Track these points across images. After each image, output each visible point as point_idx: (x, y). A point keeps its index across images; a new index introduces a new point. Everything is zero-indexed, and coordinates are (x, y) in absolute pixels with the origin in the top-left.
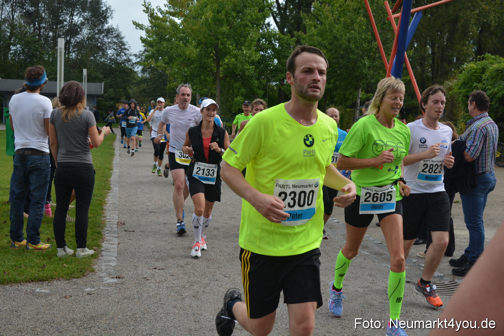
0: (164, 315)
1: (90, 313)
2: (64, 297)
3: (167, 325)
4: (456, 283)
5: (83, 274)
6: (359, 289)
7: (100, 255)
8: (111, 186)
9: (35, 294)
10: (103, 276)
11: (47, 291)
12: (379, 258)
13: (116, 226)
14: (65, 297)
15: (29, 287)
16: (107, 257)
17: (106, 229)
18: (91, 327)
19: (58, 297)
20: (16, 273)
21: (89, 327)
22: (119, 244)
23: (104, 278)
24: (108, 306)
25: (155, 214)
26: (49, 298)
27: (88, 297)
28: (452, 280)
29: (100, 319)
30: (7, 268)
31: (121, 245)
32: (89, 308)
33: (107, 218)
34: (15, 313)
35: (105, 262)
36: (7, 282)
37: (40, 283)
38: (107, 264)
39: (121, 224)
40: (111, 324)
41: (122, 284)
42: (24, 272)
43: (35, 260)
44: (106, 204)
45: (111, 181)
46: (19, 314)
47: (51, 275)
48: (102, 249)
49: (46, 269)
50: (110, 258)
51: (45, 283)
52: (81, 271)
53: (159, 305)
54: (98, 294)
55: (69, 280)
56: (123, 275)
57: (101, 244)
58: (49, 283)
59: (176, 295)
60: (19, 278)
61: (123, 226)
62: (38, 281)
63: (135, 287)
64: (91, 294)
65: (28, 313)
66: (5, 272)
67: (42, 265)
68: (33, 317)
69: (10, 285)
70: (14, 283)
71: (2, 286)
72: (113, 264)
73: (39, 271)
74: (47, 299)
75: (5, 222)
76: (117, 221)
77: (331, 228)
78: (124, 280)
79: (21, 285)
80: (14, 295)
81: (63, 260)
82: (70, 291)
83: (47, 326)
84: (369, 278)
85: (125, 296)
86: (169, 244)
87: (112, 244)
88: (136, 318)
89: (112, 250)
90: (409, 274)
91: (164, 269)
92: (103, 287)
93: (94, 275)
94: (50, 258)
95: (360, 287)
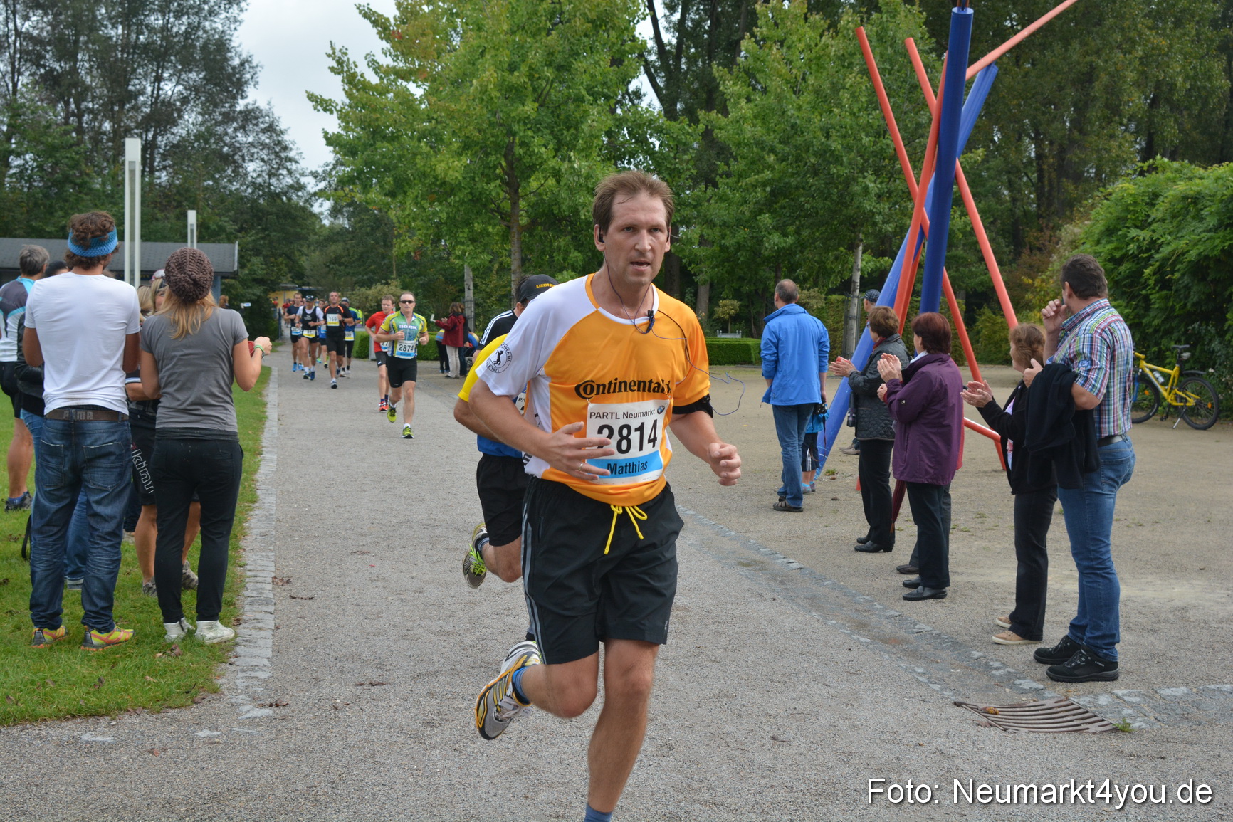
0: (381, 787)
1: (209, 786)
2: (149, 752)
3: (387, 810)
4: (1072, 704)
5: (192, 697)
6: (841, 722)
7: (232, 654)
8: (259, 492)
9: (79, 745)
10: (240, 701)
11: (109, 739)
12: (894, 650)
13: (269, 587)
14: (152, 751)
15: (67, 729)
16: (248, 659)
17: (247, 593)
18: (211, 818)
19: (134, 752)
20: (36, 699)
21: (206, 817)
22: (277, 628)
23: (241, 708)
24: (252, 770)
25: (364, 556)
26: (113, 755)
27: (203, 751)
28: (1063, 698)
29: (234, 799)
30: (12, 688)
31: (283, 630)
32: (206, 775)
33: (248, 567)
34: (35, 788)
35: (243, 670)
36: (15, 720)
37: (91, 720)
38: (248, 674)
39: (281, 581)
41: (284, 718)
42: (52, 697)
43: (78, 667)
44: (245, 534)
45: (257, 481)
46: (43, 791)
47: (117, 703)
49: (106, 687)
50: (254, 662)
51: (102, 720)
52: (187, 693)
53: (369, 765)
54: (227, 744)
55: (159, 712)
56: (287, 699)
58: (113, 720)
59: (411, 742)
60: (41, 710)
61: (287, 587)
62: (86, 716)
63: (315, 725)
64: (211, 744)
65: (64, 788)
66: (8, 697)
67: (96, 680)
68: (77, 799)
69: (20, 727)
70: (31, 722)
71: (2, 729)
72: (263, 675)
73: (89, 693)
74: (108, 757)
75: (6, 581)
76: (273, 575)
77: (782, 583)
78: (287, 709)
79: (46, 726)
80: (32, 749)
81: (145, 668)
82: (163, 737)
83: (110, 818)
84: (865, 696)
85: (292, 746)
86: (395, 626)
87: (260, 629)
88: (316, 795)
89: (260, 642)
90: (962, 686)
91: (382, 684)
92: (239, 727)
93: (219, 700)
94: (115, 664)
95: (842, 718)
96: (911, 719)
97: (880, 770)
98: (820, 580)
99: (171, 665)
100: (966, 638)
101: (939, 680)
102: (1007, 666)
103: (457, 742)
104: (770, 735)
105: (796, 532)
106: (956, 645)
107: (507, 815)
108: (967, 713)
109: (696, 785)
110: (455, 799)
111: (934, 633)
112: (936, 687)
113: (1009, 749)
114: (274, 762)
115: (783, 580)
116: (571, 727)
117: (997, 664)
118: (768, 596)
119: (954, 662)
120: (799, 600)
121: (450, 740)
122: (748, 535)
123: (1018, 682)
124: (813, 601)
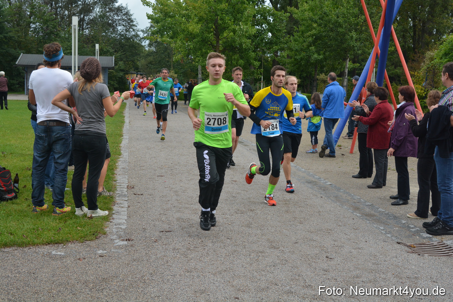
0: (171, 276)
1: (102, 275)
2: (78, 259)
3: (173, 287)
4: (444, 244)
5: (95, 236)
6: (354, 250)
7: (111, 218)
8: (122, 151)
9: (51, 256)
10: (114, 238)
11: (63, 254)
12: (371, 219)
13: (126, 190)
14: (79, 259)
15: (45, 249)
16: (118, 220)
17: (117, 192)
18: (102, 289)
19: (73, 259)
20: (34, 236)
21: (100, 289)
23: (115, 241)
24: (119, 268)
25: (162, 177)
26: (64, 260)
27: (100, 259)
28: (440, 241)
29: (112, 281)
30: (26, 231)
31: (131, 208)
32: (101, 270)
33: (118, 182)
34: (33, 275)
35: (115, 225)
36: (26, 245)
37: (56, 245)
38: (117, 226)
39: (130, 187)
40: (121, 286)
41: (132, 246)
42: (41, 235)
43: (51, 223)
44: (116, 168)
45: (121, 147)
46: (36, 276)
47: (66, 238)
48: (114, 212)
49: (62, 232)
50: (120, 221)
51: (60, 245)
52: (94, 234)
53: (165, 267)
54: (109, 256)
55: (82, 242)
56: (133, 237)
57: (113, 207)
58: (64, 245)
59: (182, 257)
60: (36, 241)
61: (133, 190)
62: (54, 243)
63: (144, 249)
64: (103, 256)
65: (44, 275)
66: (23, 235)
67: (58, 229)
68: (49, 279)
69: (28, 248)
70: (32, 246)
71: (21, 249)
72: (123, 227)
73: (55, 234)
74: (62, 261)
75: (25, 186)
76: (127, 185)
77: (324, 190)
78: (133, 242)
79: (38, 247)
80: (32, 257)
81: (77, 224)
82: (84, 253)
83: (62, 289)
84: (361, 239)
85: (135, 258)
86: (174, 207)
87: (122, 207)
88: (145, 280)
89: (122, 213)
90: (399, 235)
91: (171, 232)
92: (114, 249)
93: (106, 237)
94: (66, 221)
95: (354, 249)
96: (381, 249)
97: (372, 272)
98: (339, 189)
99: (87, 222)
100: (399, 215)
101: (390, 233)
102: (416, 227)
103: (201, 257)
104: (325, 256)
105: (328, 170)
106: (395, 217)
107: (222, 290)
108: (403, 247)
109: (297, 278)
110: (201, 283)
111: (386, 212)
112: (389, 235)
113: (422, 263)
114: (128, 264)
115: (324, 189)
116: (246, 251)
117: (412, 226)
118: (319, 196)
119: (395, 225)
120: (331, 198)
121: (198, 256)
122: (309, 170)
123: (421, 234)
124: (337, 198)
